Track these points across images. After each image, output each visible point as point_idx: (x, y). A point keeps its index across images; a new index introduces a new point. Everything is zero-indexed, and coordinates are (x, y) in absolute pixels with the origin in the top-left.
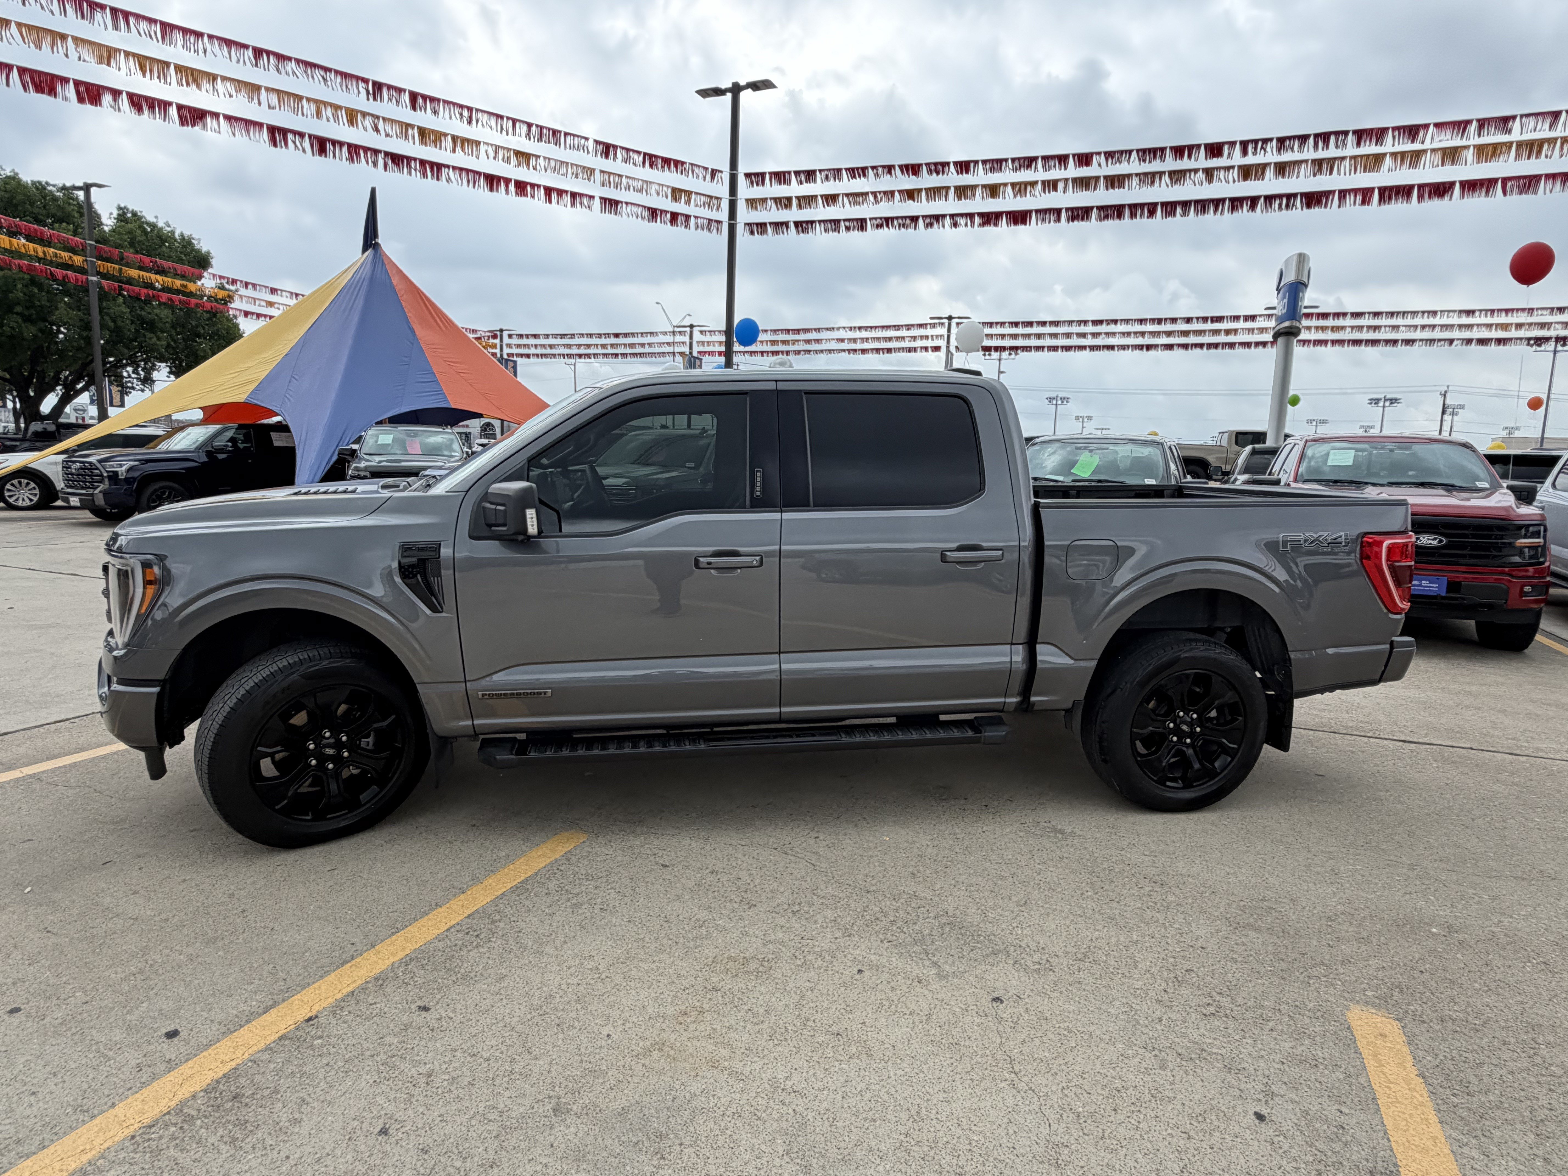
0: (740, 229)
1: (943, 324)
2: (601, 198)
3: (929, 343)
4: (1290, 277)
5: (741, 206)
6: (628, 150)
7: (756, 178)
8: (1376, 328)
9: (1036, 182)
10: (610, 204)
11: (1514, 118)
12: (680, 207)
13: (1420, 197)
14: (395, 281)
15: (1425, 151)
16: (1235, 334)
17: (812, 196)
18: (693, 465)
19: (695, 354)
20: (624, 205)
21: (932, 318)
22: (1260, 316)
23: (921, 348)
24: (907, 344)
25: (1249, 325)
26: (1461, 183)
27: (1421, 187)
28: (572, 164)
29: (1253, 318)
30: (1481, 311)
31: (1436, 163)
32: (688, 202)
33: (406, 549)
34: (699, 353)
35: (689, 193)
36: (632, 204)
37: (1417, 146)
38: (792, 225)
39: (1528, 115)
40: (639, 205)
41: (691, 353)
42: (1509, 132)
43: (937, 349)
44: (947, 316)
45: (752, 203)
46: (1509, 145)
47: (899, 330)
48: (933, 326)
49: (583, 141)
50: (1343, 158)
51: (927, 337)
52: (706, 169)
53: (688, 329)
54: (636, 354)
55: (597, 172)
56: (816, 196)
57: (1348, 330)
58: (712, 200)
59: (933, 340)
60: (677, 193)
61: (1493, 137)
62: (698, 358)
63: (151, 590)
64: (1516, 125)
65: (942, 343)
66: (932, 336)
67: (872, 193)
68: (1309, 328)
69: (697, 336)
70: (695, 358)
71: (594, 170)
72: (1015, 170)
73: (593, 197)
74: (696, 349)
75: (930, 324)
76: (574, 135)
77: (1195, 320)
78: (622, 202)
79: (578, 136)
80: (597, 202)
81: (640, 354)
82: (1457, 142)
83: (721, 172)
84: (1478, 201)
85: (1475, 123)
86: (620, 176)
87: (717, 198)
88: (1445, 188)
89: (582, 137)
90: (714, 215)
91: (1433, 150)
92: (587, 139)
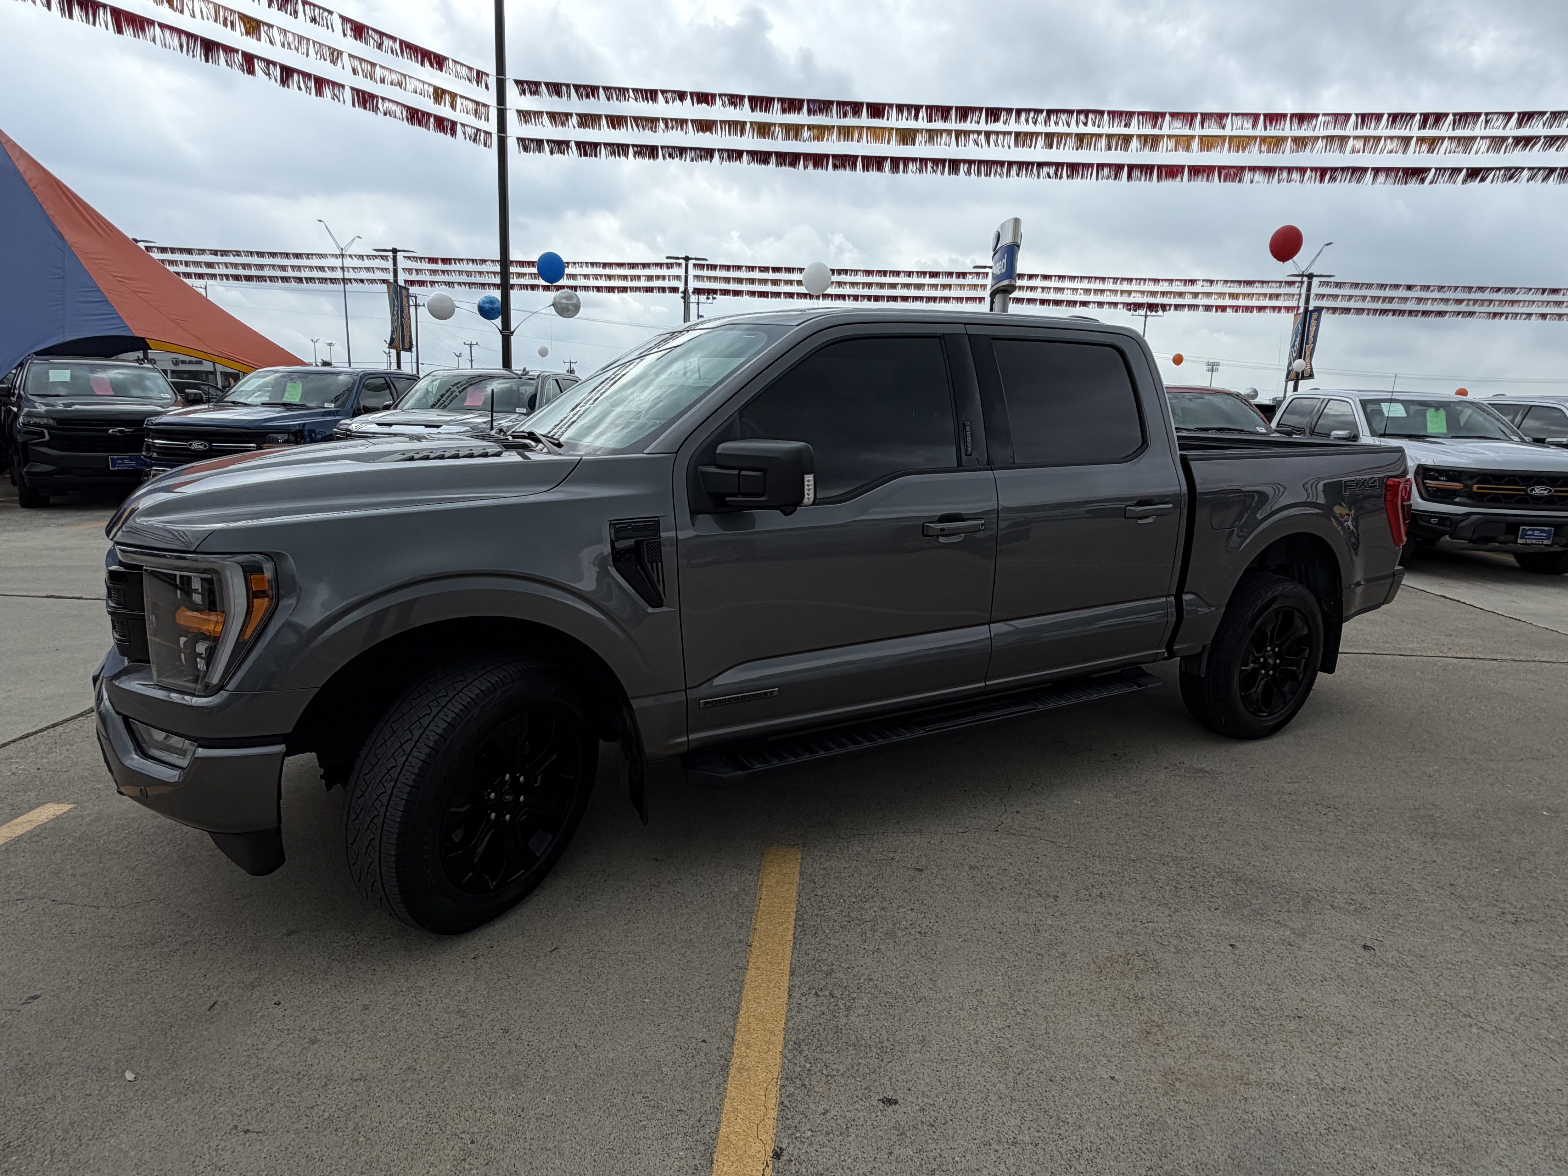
0: (512, 145)
1: (680, 264)
2: (353, 89)
3: (666, 284)
4: (1006, 240)
5: (512, 118)
6: (381, 34)
7: (530, 87)
8: (1061, 290)
9: (833, 127)
10: (365, 99)
11: (1227, 115)
12: (444, 110)
13: (1159, 177)
14: (21, 166)
15: (1162, 136)
16: (950, 289)
17: (596, 115)
18: (525, 411)
19: (401, 283)
20: (380, 101)
21: (668, 258)
22: (970, 273)
23: (659, 288)
24: (643, 283)
25: (961, 281)
26: (1189, 167)
27: (1160, 167)
28: (314, 42)
29: (963, 275)
30: (1136, 279)
31: (1169, 148)
32: (453, 106)
33: (619, 529)
34: (406, 281)
35: (453, 96)
36: (389, 100)
37: (1156, 132)
38: (573, 145)
39: (1237, 115)
40: (398, 103)
41: (396, 281)
42: (1224, 127)
43: (674, 290)
44: (684, 256)
45: (525, 115)
46: (1223, 138)
47: (633, 268)
48: (669, 266)
49: (326, 14)
50: (1100, 136)
51: (664, 278)
52: (470, 69)
53: (390, 254)
54: (326, 279)
55: (345, 57)
56: (600, 116)
57: (1040, 290)
58: (479, 108)
59: (669, 280)
60: (439, 94)
61: (1212, 130)
62: (405, 288)
63: (262, 604)
64: (1228, 122)
65: (681, 286)
66: (669, 276)
67: (663, 119)
68: (1021, 288)
69: (402, 263)
70: (401, 287)
71: (342, 53)
72: (784, 111)
73: (343, 86)
74: (402, 277)
75: (667, 264)
76: (315, 5)
77: (915, 274)
78: (377, 97)
79: (320, 8)
80: (348, 94)
81: (331, 279)
82: (1186, 131)
83: (487, 75)
84: (1200, 184)
85: (1199, 116)
86: (373, 65)
87: (484, 105)
88: (1177, 170)
89: (325, 10)
90: (482, 125)
91: (1169, 137)
92: (331, 12)
